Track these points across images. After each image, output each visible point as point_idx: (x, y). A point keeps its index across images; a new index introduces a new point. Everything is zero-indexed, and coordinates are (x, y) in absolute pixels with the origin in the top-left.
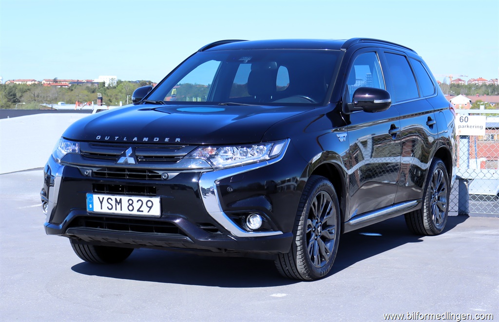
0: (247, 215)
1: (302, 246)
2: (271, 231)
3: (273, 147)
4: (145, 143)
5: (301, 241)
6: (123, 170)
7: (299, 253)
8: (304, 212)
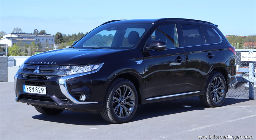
0: (80, 94)
1: (109, 108)
2: (91, 102)
3: (94, 66)
4: (45, 65)
5: (109, 106)
6: (35, 75)
7: (108, 111)
8: (111, 94)
